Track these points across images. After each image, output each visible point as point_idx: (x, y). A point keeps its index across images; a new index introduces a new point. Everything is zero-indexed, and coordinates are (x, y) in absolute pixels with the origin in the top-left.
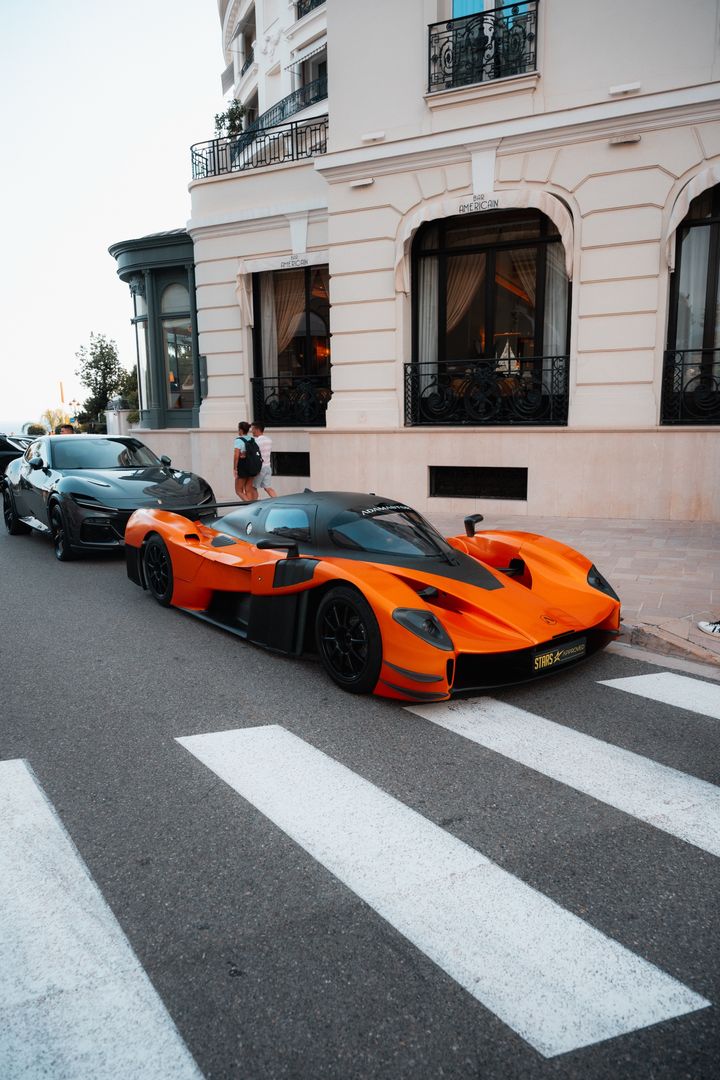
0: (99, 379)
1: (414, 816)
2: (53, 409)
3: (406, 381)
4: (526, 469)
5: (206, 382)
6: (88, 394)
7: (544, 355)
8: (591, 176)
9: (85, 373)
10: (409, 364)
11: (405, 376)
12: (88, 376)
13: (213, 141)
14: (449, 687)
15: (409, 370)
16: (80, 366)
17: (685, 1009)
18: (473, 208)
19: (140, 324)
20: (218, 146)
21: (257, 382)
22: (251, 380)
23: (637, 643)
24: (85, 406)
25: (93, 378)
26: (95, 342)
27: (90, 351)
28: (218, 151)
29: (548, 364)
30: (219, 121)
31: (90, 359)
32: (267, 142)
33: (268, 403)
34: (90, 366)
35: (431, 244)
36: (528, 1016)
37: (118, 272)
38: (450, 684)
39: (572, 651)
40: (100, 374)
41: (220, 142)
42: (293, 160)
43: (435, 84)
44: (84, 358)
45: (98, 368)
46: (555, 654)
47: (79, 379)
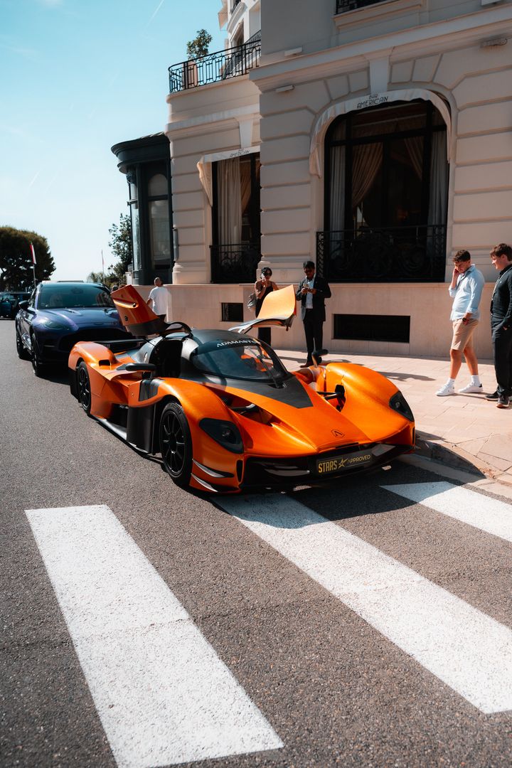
0: (126, 249)
1: (157, 579)
2: (96, 272)
3: (318, 246)
4: (409, 317)
5: (177, 249)
6: (117, 260)
7: (429, 224)
8: (467, 76)
9: (115, 245)
10: (320, 233)
11: (317, 242)
12: (118, 247)
13: (184, 63)
14: (239, 483)
15: (321, 237)
16: (111, 239)
17: (259, 747)
18: (368, 104)
19: (133, 205)
20: (188, 66)
21: (215, 248)
22: (210, 246)
23: (436, 458)
24: (115, 270)
25: (122, 248)
26: (124, 221)
27: (120, 228)
28: (188, 70)
29: (430, 232)
30: (191, 46)
31: (119, 234)
32: (224, 62)
33: (223, 264)
34: (120, 239)
35: (340, 135)
36: (129, 737)
37: (118, 166)
38: (240, 481)
39: (357, 459)
40: (127, 245)
41: (190, 63)
42: (242, 74)
43: (341, 7)
44: (115, 233)
45: (126, 241)
46: (339, 461)
47: (111, 249)
